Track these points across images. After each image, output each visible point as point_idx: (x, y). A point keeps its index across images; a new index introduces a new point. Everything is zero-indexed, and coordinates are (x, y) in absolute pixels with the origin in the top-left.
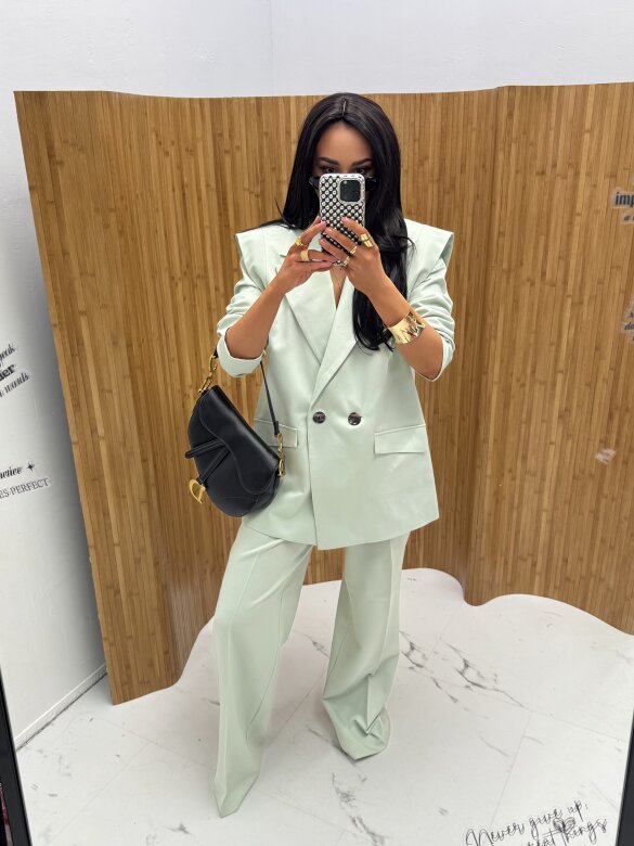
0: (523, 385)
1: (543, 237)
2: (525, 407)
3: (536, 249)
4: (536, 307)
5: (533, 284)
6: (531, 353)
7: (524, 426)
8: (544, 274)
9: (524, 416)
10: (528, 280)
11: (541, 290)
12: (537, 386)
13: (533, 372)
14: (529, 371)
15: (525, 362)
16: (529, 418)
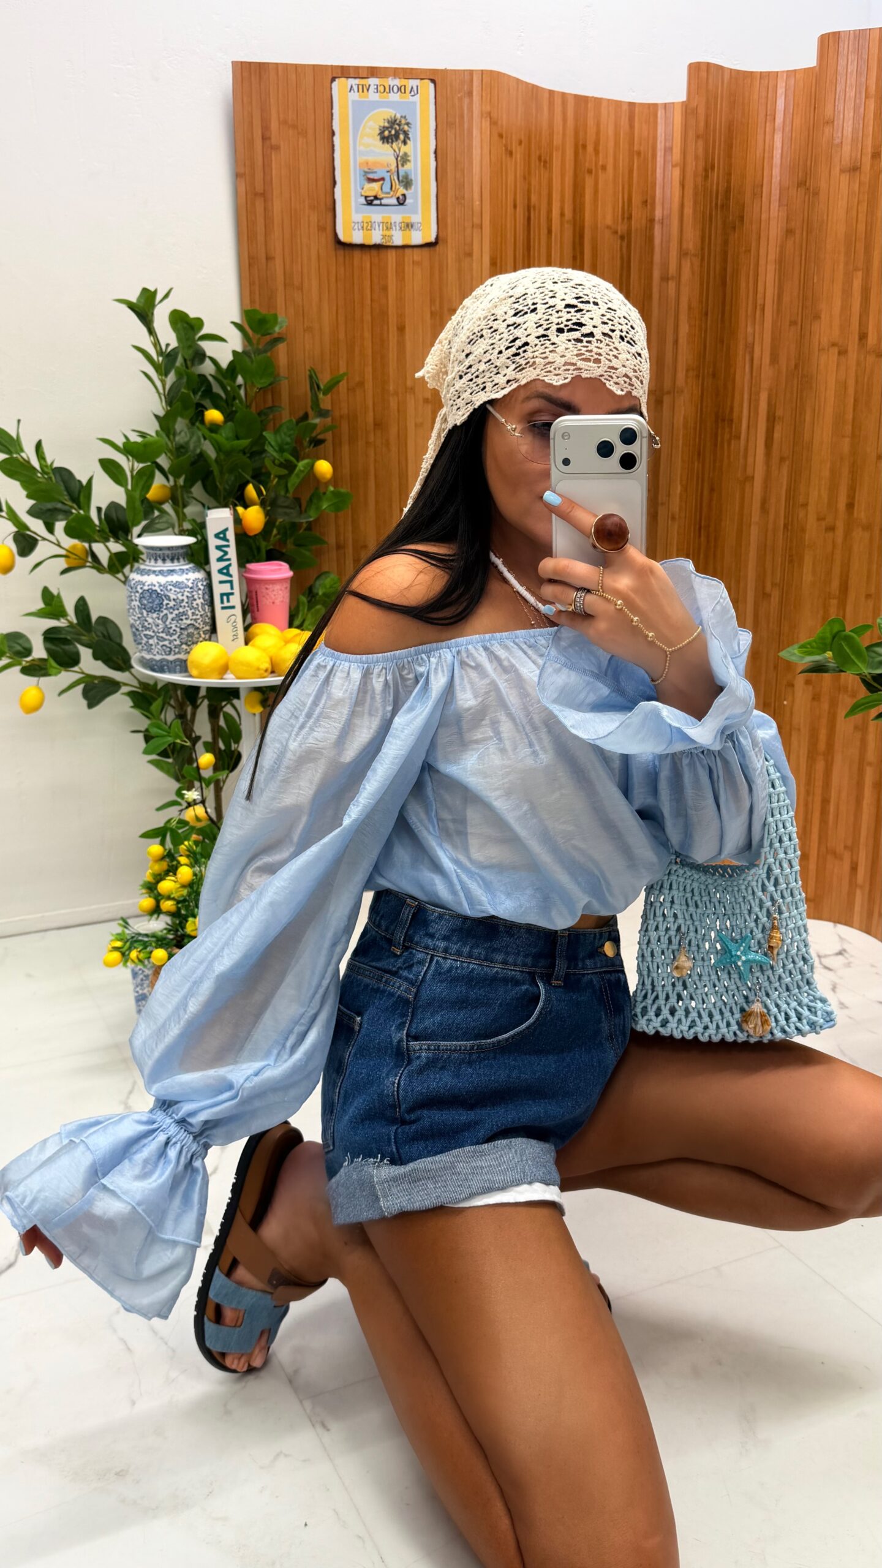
0: (831, 529)
1: (860, 274)
2: (837, 570)
3: (847, 293)
4: (851, 391)
5: (842, 353)
6: (845, 471)
7: (834, 602)
8: (863, 337)
9: (835, 584)
10: (834, 345)
11: (858, 364)
12: (858, 534)
13: (850, 506)
14: (842, 505)
15: (833, 488)
16: (844, 588)
